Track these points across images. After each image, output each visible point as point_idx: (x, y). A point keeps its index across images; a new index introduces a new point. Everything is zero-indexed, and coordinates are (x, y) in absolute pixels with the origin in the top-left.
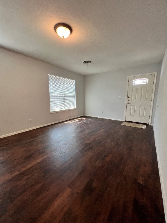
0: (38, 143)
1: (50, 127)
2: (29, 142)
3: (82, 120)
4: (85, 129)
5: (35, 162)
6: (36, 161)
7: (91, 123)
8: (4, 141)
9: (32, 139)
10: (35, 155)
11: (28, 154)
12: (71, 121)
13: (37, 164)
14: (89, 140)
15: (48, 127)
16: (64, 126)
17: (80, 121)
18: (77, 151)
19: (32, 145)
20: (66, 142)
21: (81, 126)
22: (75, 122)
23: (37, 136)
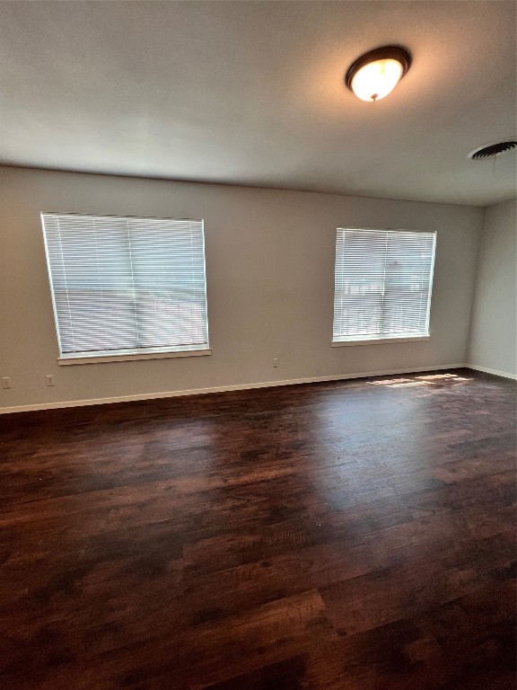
0: (281, 426)
1: (323, 389)
2: (263, 417)
3: (451, 382)
4: (450, 420)
5: (261, 475)
6: (261, 472)
7: (488, 403)
8: (219, 400)
9: (272, 412)
10: (265, 456)
11: (252, 447)
12: (402, 380)
13: (263, 481)
14: (454, 471)
15: (318, 388)
16: (369, 394)
17: (438, 387)
18: (386, 493)
19: (266, 427)
20: (360, 447)
21: (435, 405)
22: (414, 388)
23: (285, 406)
